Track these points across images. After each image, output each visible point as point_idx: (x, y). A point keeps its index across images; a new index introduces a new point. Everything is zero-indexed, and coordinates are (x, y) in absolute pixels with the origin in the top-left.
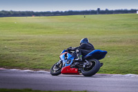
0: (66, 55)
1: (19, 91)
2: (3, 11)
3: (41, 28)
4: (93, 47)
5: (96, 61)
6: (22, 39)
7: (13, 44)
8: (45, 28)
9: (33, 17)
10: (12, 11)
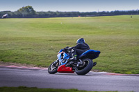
0: (62, 55)
1: (65, 91)
2: (49, 12)
3: (87, 29)
4: (88, 47)
5: (89, 61)
6: (68, 40)
7: (59, 44)
8: (91, 28)
9: (79, 17)
10: (58, 12)
